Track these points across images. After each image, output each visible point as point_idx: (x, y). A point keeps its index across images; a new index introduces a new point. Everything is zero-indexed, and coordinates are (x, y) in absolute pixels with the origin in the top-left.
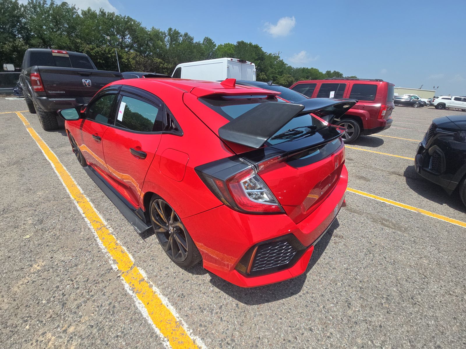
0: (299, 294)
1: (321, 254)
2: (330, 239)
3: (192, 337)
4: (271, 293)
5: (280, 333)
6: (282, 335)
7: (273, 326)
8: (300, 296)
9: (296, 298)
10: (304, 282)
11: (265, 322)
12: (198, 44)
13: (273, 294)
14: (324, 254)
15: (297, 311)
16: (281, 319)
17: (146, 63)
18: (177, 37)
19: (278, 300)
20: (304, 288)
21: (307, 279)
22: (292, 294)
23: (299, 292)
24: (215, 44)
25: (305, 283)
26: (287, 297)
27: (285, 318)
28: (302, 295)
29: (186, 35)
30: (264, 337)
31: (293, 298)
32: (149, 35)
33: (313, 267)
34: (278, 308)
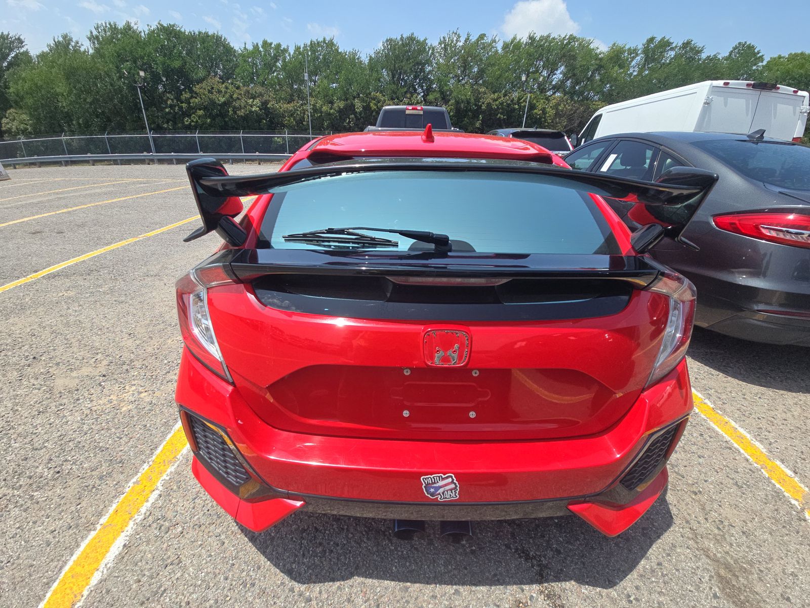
0: (296, 585)
1: (442, 582)
2: (522, 583)
3: (159, 485)
4: (273, 534)
5: (198, 590)
6: (195, 596)
7: (208, 573)
8: (292, 590)
9: (282, 583)
10: (333, 580)
11: (210, 556)
12: (711, 60)
13: (272, 539)
14: (450, 589)
15: (254, 598)
16: (226, 579)
17: (574, 113)
18: (661, 52)
19: (264, 553)
20: (317, 588)
21: (342, 583)
22: (289, 573)
23: (299, 582)
24: (760, 54)
25: (331, 583)
26: (277, 565)
27: (232, 585)
28: (296, 590)
29: (687, 44)
30: (185, 569)
31: (281, 577)
32: (601, 59)
33: (386, 582)
34: (245, 563)
